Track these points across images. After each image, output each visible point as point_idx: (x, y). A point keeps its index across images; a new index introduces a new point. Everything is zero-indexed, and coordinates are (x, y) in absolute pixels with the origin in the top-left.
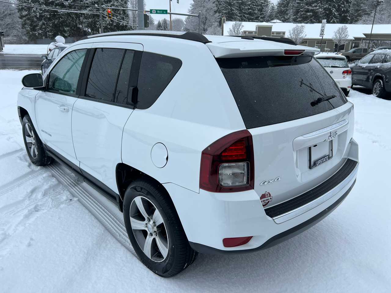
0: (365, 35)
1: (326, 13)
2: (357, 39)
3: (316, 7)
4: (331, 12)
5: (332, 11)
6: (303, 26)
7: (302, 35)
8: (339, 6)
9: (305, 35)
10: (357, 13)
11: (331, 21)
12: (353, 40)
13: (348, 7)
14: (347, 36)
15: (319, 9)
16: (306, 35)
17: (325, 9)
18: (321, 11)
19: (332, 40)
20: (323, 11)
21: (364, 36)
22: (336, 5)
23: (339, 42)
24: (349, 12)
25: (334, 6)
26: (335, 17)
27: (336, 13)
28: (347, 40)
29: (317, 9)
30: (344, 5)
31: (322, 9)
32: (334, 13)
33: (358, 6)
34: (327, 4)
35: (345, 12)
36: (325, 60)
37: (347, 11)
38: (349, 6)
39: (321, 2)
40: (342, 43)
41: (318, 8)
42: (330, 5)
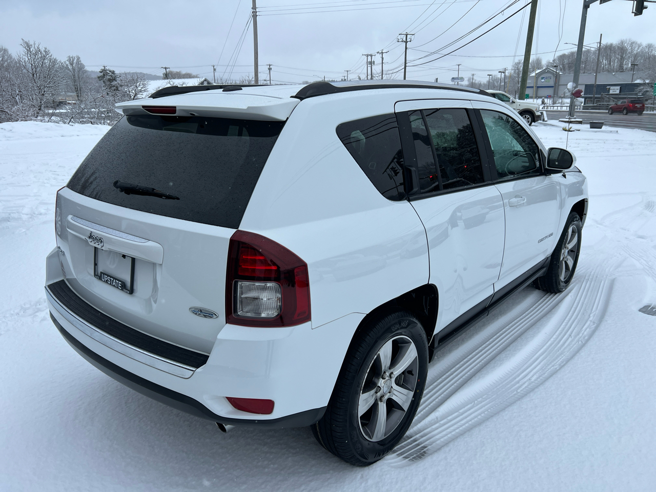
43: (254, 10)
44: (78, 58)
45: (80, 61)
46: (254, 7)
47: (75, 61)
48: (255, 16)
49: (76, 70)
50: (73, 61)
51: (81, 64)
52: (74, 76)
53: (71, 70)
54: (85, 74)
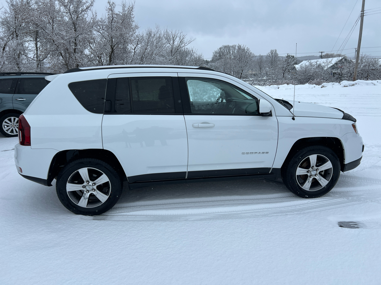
43: (363, 12)
44: (276, 50)
45: (276, 52)
46: (363, 10)
47: (274, 52)
48: (362, 16)
49: (274, 57)
50: (273, 52)
51: (277, 53)
52: (272, 60)
53: (271, 57)
54: (278, 59)
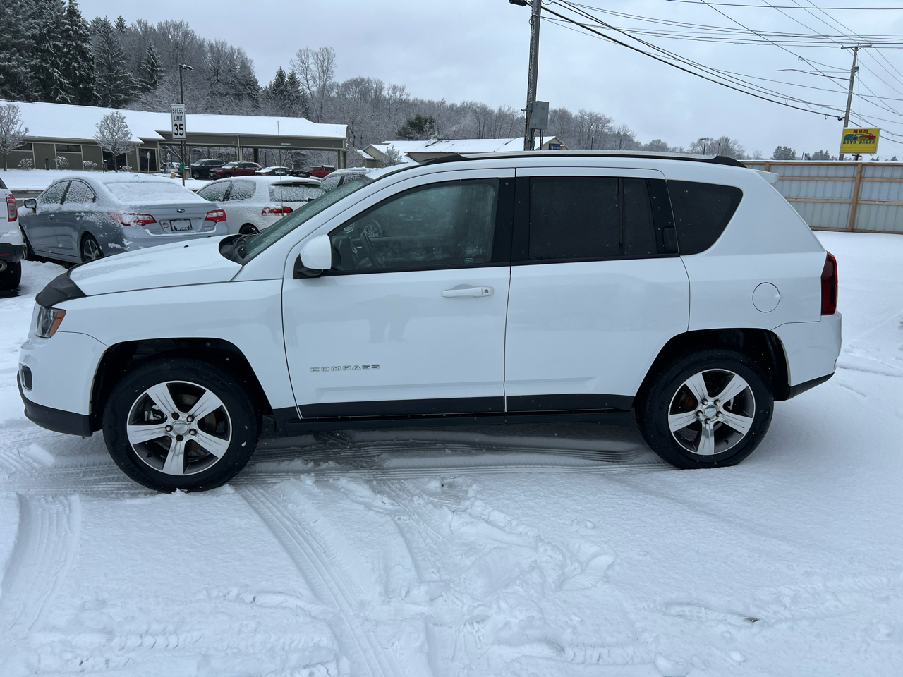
0: (160, 133)
1: (39, 78)
2: (148, 142)
3: (10, 62)
4: (50, 76)
5: (52, 75)
6: (14, 107)
7: (17, 130)
8: (67, 65)
9: (23, 129)
10: (112, 84)
11: (58, 98)
12: (141, 145)
13: (88, 69)
14: (129, 136)
15: (18, 66)
16: (27, 129)
17: (32, 68)
18: (26, 73)
19: (97, 144)
20: (30, 72)
21: (161, 137)
22: (58, 61)
23: (113, 148)
24: (95, 81)
25: (55, 65)
26: (63, 90)
27: (63, 80)
28: (130, 144)
29: (14, 67)
30: (79, 64)
31: (26, 68)
32: (60, 81)
33: (111, 69)
34: (37, 58)
35: (85, 80)
36: (294, 189)
37: (90, 79)
38: (92, 68)
39: (19, 51)
40: (121, 150)
41: (15, 63)
42: (45, 61)
